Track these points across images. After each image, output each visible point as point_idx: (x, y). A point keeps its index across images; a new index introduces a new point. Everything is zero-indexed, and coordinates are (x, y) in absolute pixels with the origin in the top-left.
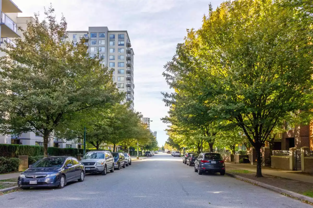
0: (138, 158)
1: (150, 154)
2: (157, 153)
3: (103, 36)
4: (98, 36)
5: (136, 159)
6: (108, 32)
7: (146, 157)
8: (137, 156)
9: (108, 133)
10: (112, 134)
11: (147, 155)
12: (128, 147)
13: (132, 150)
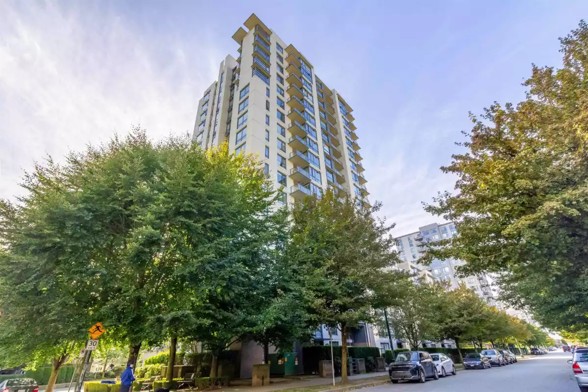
0: (522, 356)
1: (538, 352)
2: (552, 350)
3: (435, 231)
4: (430, 233)
5: (521, 358)
6: (439, 226)
7: (535, 356)
8: (521, 355)
9: (487, 335)
10: (490, 335)
11: (534, 352)
12: (507, 345)
13: (511, 347)
